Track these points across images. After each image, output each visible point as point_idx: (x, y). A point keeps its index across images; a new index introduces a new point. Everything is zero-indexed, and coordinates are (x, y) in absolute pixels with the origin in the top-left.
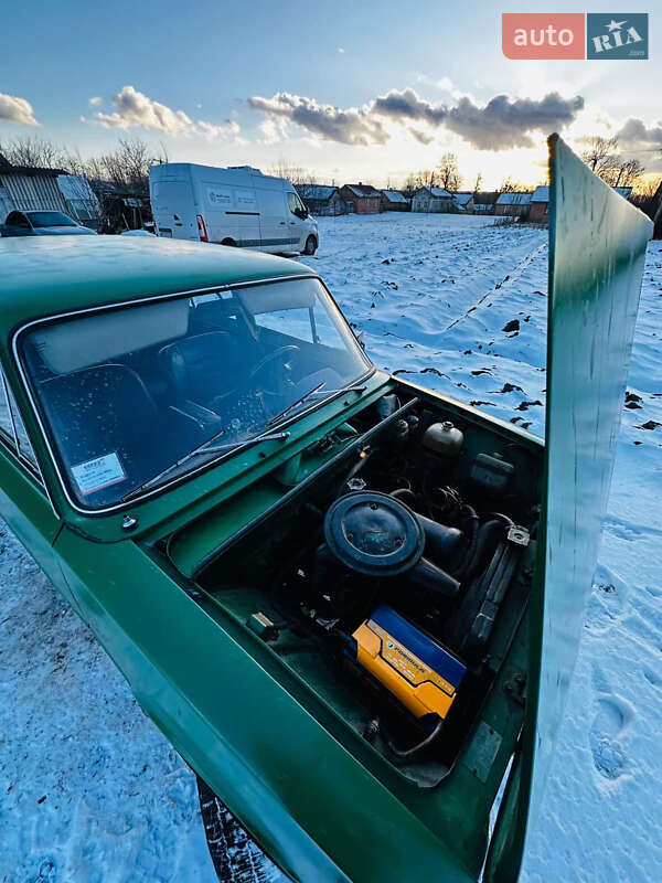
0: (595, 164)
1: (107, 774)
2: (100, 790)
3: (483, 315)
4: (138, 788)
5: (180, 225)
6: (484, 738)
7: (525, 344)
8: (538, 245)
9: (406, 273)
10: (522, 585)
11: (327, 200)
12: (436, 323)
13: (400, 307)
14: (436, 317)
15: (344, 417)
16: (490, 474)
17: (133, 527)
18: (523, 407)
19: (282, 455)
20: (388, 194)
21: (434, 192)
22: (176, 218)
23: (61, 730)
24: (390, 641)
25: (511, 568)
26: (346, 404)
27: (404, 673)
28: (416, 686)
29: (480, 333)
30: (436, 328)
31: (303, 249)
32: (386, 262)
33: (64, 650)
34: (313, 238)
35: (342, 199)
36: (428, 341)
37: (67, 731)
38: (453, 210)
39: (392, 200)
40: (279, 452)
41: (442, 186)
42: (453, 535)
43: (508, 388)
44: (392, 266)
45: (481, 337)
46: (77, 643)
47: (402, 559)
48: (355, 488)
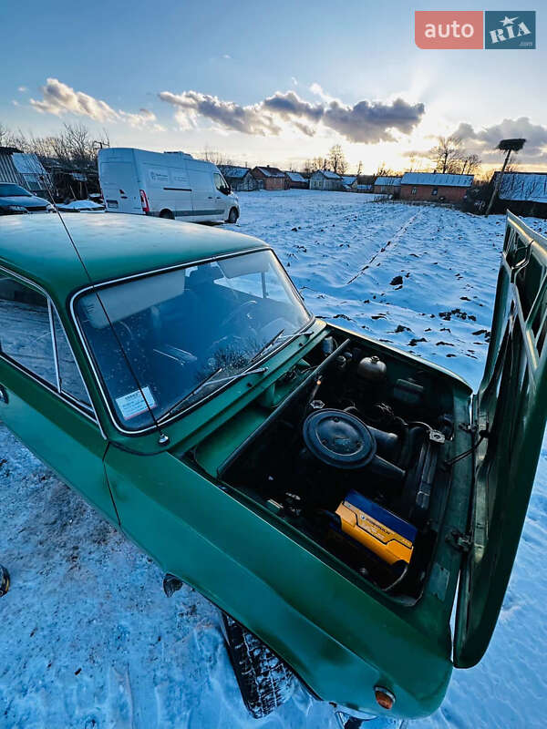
0: (446, 157)
1: (129, 646)
2: (125, 659)
3: (375, 272)
4: (156, 655)
5: (126, 198)
6: (437, 575)
7: (408, 295)
8: (409, 217)
9: (311, 238)
10: (444, 472)
11: (242, 179)
12: (339, 279)
13: (310, 266)
14: (339, 274)
15: (300, 355)
16: (407, 394)
17: (168, 442)
18: (413, 343)
19: (262, 385)
20: (291, 175)
21: (327, 174)
22: (122, 192)
23: (85, 615)
24: (362, 515)
25: (435, 461)
26: (301, 345)
27: (376, 535)
28: (386, 544)
29: (375, 287)
30: (340, 283)
31: (227, 218)
32: (295, 230)
33: (76, 552)
34: (235, 210)
35: (254, 178)
36: (336, 293)
37: (90, 616)
38: (342, 189)
39: (295, 180)
40: (261, 382)
41: (333, 170)
42: (392, 438)
43: (400, 329)
44: (300, 233)
45: (374, 289)
46: (86, 546)
47: (363, 456)
48: (317, 407)
